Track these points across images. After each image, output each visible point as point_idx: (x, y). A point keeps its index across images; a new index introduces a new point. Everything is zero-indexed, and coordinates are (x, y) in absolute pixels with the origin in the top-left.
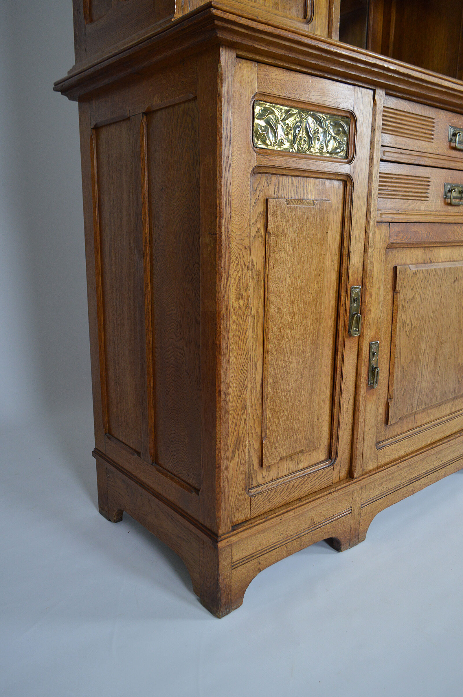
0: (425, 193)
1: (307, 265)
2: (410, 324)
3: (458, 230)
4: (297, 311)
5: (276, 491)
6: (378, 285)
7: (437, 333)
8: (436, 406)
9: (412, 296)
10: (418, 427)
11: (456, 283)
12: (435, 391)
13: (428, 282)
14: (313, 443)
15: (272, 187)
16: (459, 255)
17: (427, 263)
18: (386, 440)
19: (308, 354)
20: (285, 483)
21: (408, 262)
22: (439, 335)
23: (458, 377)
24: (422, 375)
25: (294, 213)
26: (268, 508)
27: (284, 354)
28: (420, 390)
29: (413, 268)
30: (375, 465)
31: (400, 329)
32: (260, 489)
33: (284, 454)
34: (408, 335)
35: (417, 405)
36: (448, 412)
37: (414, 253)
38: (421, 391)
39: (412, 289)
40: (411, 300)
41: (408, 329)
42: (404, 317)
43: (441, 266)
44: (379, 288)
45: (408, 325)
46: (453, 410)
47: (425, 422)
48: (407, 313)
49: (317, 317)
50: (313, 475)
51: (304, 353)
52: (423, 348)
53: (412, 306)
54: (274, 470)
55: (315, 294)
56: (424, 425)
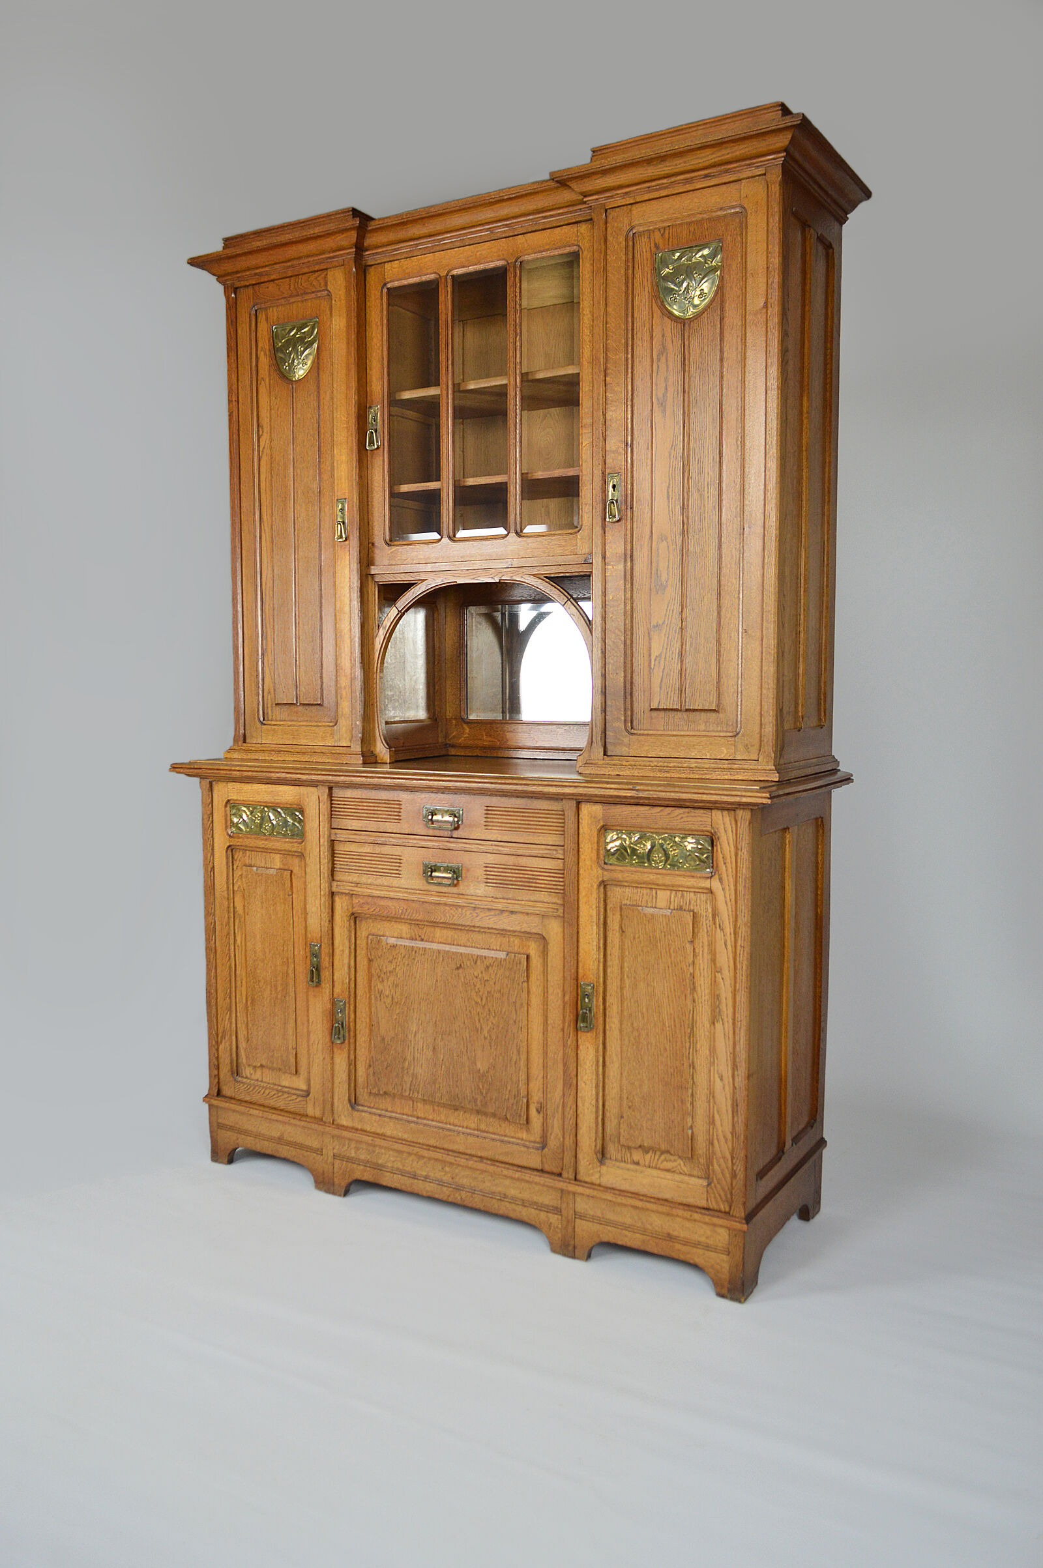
0: (397, 870)
1: (273, 917)
2: (390, 996)
3: (452, 912)
4: (267, 950)
5: (254, 1089)
6: (341, 948)
7: (434, 1020)
8: (444, 1106)
9: (389, 969)
10: (418, 1118)
11: (460, 971)
12: (437, 1086)
13: (414, 959)
14: (289, 1067)
15: (247, 858)
16: (468, 940)
17: (416, 939)
18: (369, 1107)
19: (279, 988)
20: (263, 1087)
21: (387, 934)
22: (437, 1023)
23: (478, 1086)
24: (414, 1058)
25: (260, 877)
26: (248, 1098)
27: (259, 981)
28: (413, 1074)
29: (392, 941)
30: (350, 1124)
31: (376, 998)
32: (245, 1080)
33: (264, 1063)
34: (389, 1006)
35: (410, 1090)
36: (473, 1126)
37: (395, 927)
38: (414, 1076)
39: (391, 962)
40: (390, 972)
41: (389, 1001)
42: (380, 987)
43: (435, 946)
44: (343, 951)
45: (387, 996)
46: (483, 1127)
47: (431, 1117)
48: (385, 983)
49: (285, 960)
50: (286, 1095)
51: (276, 986)
52: (414, 1028)
53: (391, 979)
54: (259, 1072)
55: (282, 941)
56: (428, 1120)
